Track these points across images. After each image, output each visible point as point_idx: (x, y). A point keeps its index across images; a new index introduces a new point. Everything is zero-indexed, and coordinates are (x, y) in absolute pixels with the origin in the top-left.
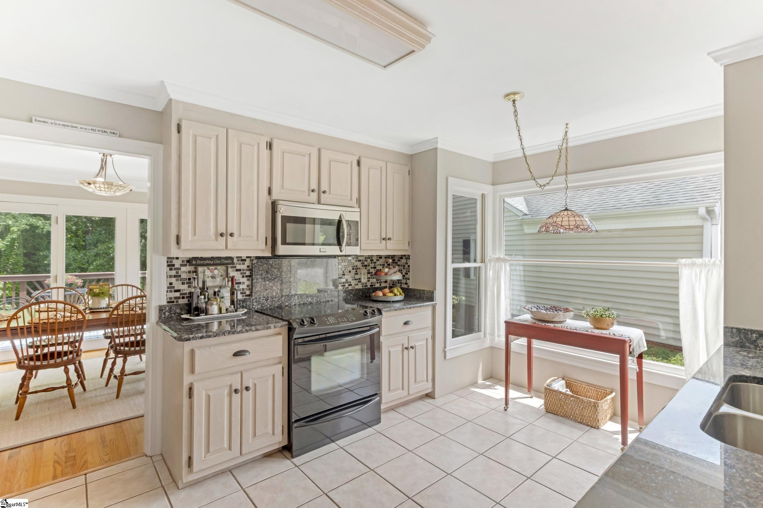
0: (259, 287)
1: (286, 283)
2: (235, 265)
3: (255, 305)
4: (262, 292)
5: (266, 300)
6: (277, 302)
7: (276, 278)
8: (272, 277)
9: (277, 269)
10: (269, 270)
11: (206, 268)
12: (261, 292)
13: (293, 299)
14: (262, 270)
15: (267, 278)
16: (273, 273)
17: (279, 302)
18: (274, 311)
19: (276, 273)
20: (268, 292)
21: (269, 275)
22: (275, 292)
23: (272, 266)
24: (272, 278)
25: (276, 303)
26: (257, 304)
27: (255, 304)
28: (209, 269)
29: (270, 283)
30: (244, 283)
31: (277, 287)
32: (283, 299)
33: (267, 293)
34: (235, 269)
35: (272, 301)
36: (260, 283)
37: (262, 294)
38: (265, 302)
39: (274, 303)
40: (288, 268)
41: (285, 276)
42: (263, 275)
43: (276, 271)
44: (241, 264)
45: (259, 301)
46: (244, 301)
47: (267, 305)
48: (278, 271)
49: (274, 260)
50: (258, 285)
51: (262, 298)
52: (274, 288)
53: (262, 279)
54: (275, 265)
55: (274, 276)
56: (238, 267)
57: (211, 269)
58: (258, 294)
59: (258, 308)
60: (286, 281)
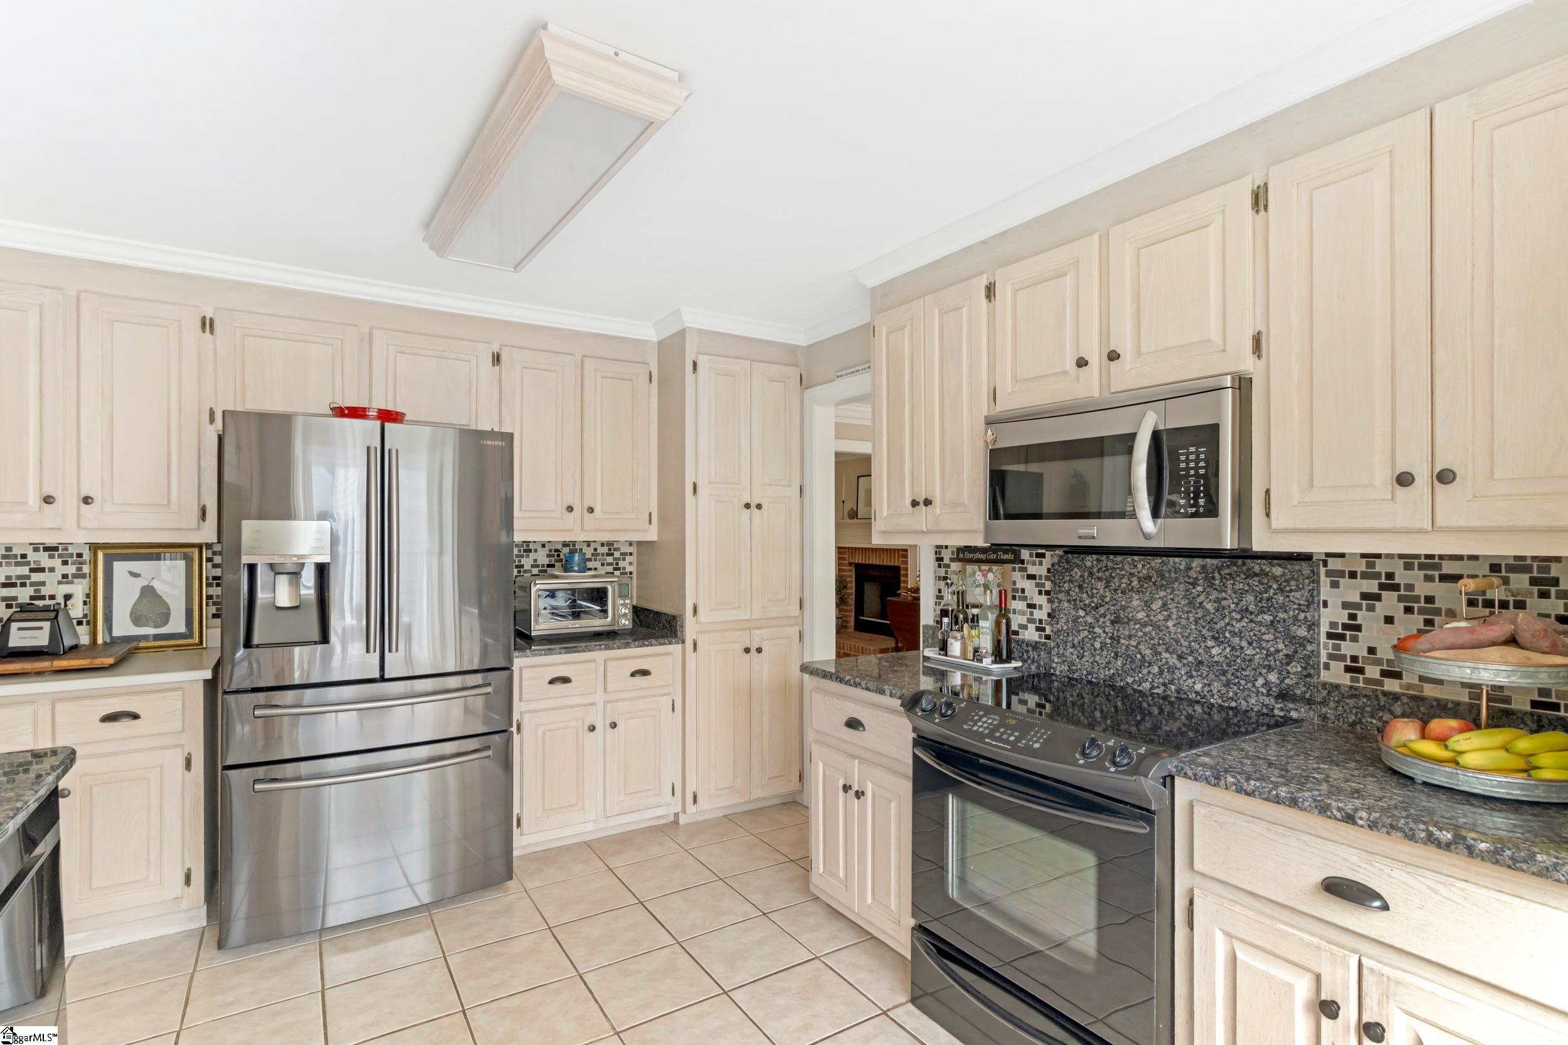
0: (1063, 621)
1: (1127, 623)
2: (1025, 566)
3: (1057, 663)
4: (1070, 634)
5: (1078, 657)
6: (1104, 668)
7: (1101, 606)
8: (1093, 602)
9: (1104, 582)
10: (1084, 582)
11: (977, 567)
12: (1068, 635)
13: (1145, 671)
14: (1071, 581)
15: (1081, 601)
16: (1095, 591)
17: (1109, 669)
18: (1096, 690)
19: (1101, 591)
20: (1083, 638)
21: (1085, 595)
22: (1098, 639)
23: (1091, 574)
24: (1093, 605)
25: (1101, 671)
26: (1060, 661)
27: (1056, 660)
28: (980, 570)
29: (1087, 614)
30: (1041, 607)
31: (1103, 628)
32: (1119, 663)
33: (1080, 638)
34: (1025, 574)
35: (1092, 663)
36: (1066, 611)
37: (1070, 638)
38: (1078, 660)
39: (1096, 669)
40: (1131, 582)
41: (1123, 603)
42: (1071, 592)
43: (1100, 585)
44: (1035, 564)
45: (1063, 654)
46: (1035, 646)
47: (1080, 669)
48: (1105, 588)
49: (1095, 557)
50: (1062, 615)
51: (1071, 650)
52: (1097, 630)
53: (1069, 601)
54: (1098, 572)
55: (1095, 600)
56: (1032, 570)
57: (984, 570)
58: (1062, 637)
59: (1061, 672)
60: (1127, 617)
